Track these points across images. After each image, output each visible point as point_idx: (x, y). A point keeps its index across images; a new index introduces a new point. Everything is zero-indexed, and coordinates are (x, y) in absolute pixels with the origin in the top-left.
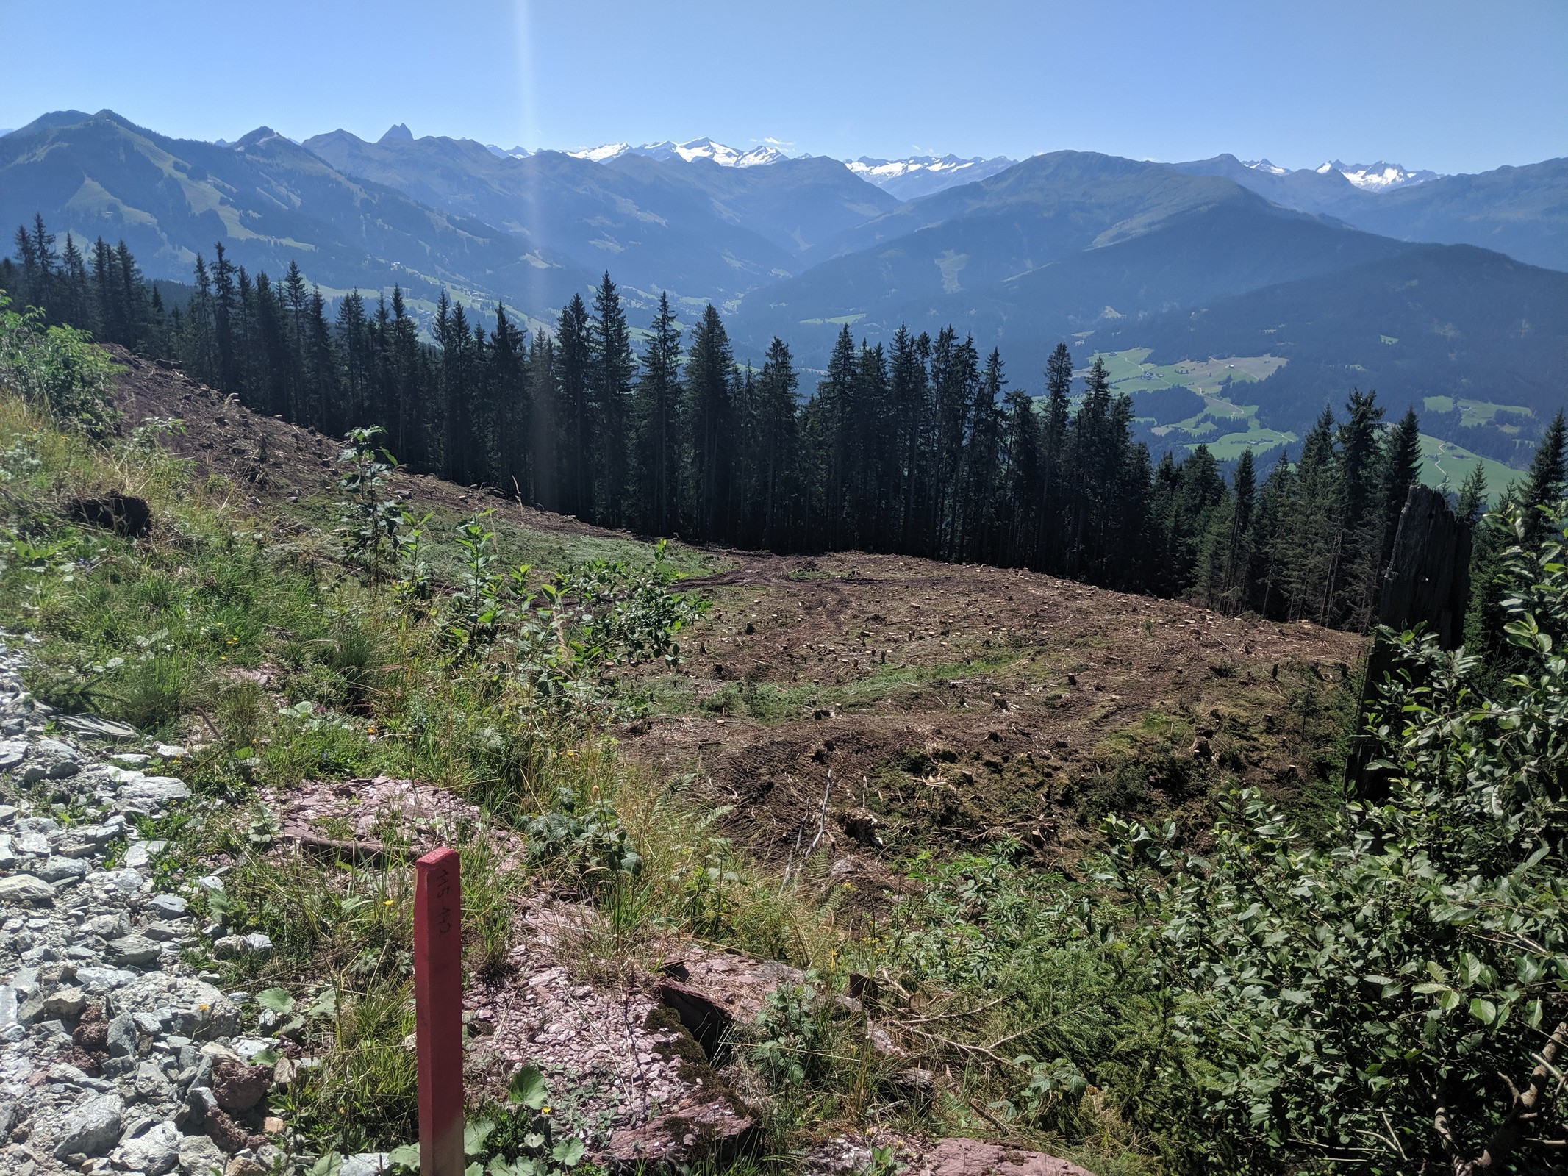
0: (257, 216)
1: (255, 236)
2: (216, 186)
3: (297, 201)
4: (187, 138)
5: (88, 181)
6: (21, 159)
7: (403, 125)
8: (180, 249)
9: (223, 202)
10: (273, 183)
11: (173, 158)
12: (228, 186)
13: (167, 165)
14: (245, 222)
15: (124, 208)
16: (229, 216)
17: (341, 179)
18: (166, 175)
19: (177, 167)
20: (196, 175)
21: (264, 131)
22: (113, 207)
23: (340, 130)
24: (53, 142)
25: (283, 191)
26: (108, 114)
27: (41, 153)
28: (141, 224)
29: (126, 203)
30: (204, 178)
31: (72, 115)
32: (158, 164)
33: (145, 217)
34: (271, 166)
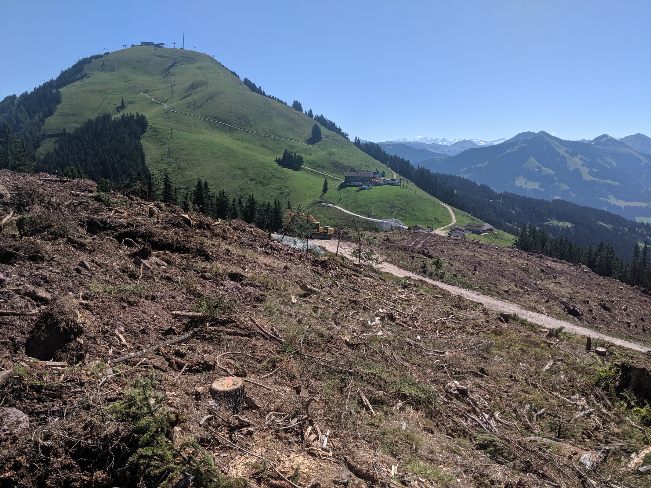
0: (596, 170)
1: (594, 179)
2: (581, 159)
3: (614, 164)
4: (572, 140)
5: (531, 158)
6: (508, 151)
8: (562, 183)
9: (583, 165)
10: (605, 157)
11: (565, 148)
12: (586, 159)
13: (562, 151)
14: (590, 173)
15: (543, 168)
16: (585, 171)
17: (636, 154)
18: (561, 155)
19: (566, 152)
20: (574, 154)
21: (605, 136)
22: (538, 168)
23: (639, 133)
24: (521, 144)
25: (609, 160)
26: (543, 132)
27: (516, 148)
28: (548, 174)
29: (544, 166)
30: (576, 155)
31: (529, 133)
32: (558, 150)
33: (550, 171)
34: (605, 150)
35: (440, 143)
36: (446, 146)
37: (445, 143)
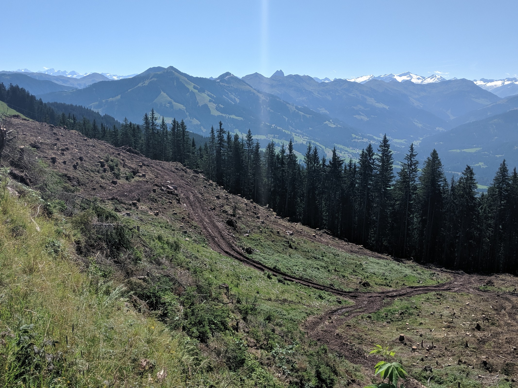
0: (222, 106)
1: (221, 114)
2: (208, 95)
3: (238, 101)
4: (199, 77)
5: (162, 93)
6: (140, 85)
7: (281, 70)
8: (193, 119)
9: (210, 101)
10: (229, 93)
11: (193, 84)
12: (212, 95)
13: (191, 87)
14: (217, 109)
15: (174, 103)
16: (212, 106)
17: (255, 92)
18: (190, 91)
19: (195, 87)
20: (202, 90)
21: (228, 74)
22: (170, 103)
23: (256, 73)
24: (151, 78)
25: (233, 97)
26: (172, 67)
27: (147, 82)
28: (180, 109)
29: (175, 101)
30: (204, 92)
31: (159, 68)
32: (188, 86)
33: (181, 106)
34: (229, 87)
35: (69, 76)
36: (75, 79)
37: (75, 76)
